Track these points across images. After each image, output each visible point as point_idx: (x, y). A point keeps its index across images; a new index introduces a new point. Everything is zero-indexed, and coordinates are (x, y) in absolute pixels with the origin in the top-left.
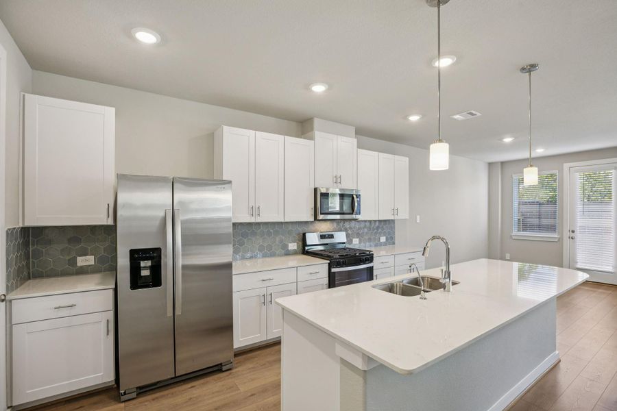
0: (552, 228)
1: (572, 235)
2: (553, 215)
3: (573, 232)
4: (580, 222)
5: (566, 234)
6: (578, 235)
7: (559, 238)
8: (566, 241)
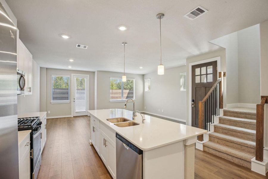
0: (67, 98)
1: (74, 100)
2: (67, 93)
3: (74, 99)
4: (77, 96)
5: (72, 100)
6: (76, 100)
7: (70, 102)
8: (72, 102)
